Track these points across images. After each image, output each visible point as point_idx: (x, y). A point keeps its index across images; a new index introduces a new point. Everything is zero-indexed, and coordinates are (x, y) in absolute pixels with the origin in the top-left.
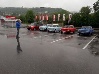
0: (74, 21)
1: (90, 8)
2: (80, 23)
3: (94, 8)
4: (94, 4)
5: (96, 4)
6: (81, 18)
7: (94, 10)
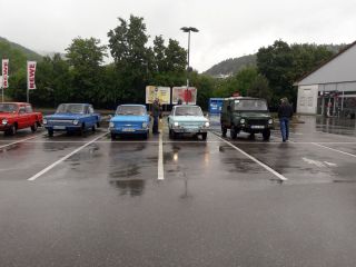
0: (49, 89)
1: (98, 46)
2: (72, 94)
3: (110, 46)
4: (110, 34)
5: (115, 33)
6: (73, 78)
7: (112, 53)
